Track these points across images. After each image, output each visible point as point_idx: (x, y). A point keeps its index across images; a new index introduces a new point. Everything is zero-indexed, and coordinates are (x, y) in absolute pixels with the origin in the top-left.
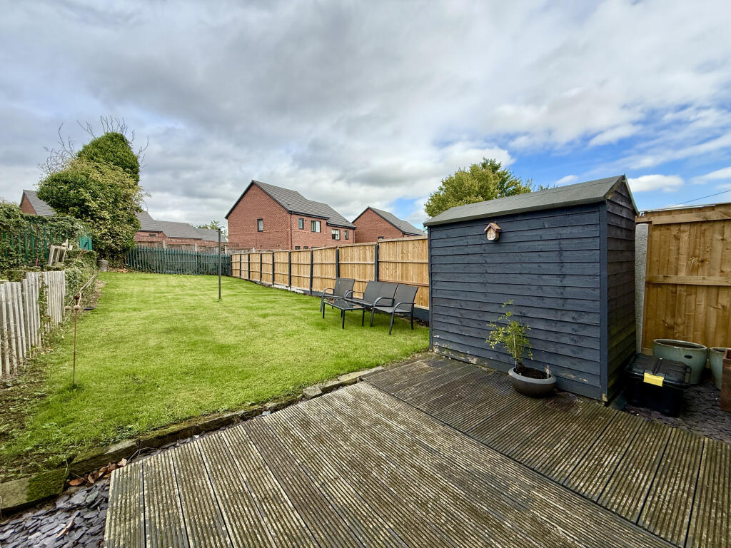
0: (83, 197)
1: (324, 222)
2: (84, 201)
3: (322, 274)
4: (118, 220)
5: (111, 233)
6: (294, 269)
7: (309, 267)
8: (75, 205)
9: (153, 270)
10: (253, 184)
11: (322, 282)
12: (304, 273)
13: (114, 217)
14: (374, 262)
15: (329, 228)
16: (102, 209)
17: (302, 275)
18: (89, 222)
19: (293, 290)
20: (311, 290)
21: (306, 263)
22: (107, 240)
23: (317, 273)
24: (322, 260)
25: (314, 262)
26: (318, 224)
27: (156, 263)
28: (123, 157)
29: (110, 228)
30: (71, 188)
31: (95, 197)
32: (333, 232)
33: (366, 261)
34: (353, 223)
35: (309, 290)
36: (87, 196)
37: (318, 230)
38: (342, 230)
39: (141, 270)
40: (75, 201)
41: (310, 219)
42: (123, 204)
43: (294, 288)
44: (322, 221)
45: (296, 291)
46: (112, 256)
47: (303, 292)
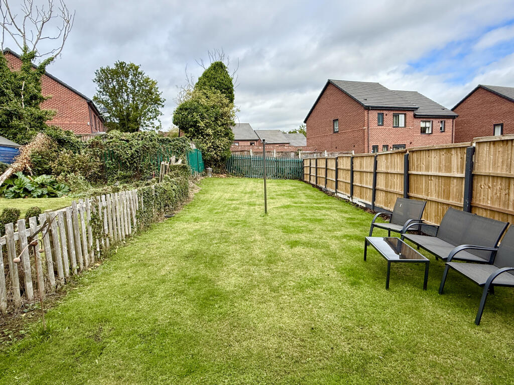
0: (195, 120)
1: (410, 114)
2: (196, 122)
3: (387, 185)
4: (218, 135)
5: (214, 146)
6: (357, 177)
7: (372, 175)
8: (191, 126)
9: (244, 174)
10: (329, 83)
11: (386, 196)
12: (366, 183)
13: (215, 133)
14: (463, 175)
15: (417, 121)
16: (207, 127)
17: (365, 186)
18: (200, 138)
19: (355, 201)
20: (373, 204)
21: (369, 170)
22: (211, 151)
23: (381, 185)
24: (387, 168)
25: (379, 170)
26: (402, 117)
27: (246, 169)
28: (221, 81)
29: (213, 142)
30: (189, 114)
31: (203, 118)
32: (423, 125)
33: (450, 172)
34: (453, 110)
35: (371, 204)
36: (198, 118)
37: (402, 124)
38: (436, 122)
39: (235, 175)
40: (191, 123)
41: (392, 113)
42: (221, 121)
43: (356, 200)
44: (408, 113)
45: (358, 203)
46: (215, 165)
47: (364, 206)
